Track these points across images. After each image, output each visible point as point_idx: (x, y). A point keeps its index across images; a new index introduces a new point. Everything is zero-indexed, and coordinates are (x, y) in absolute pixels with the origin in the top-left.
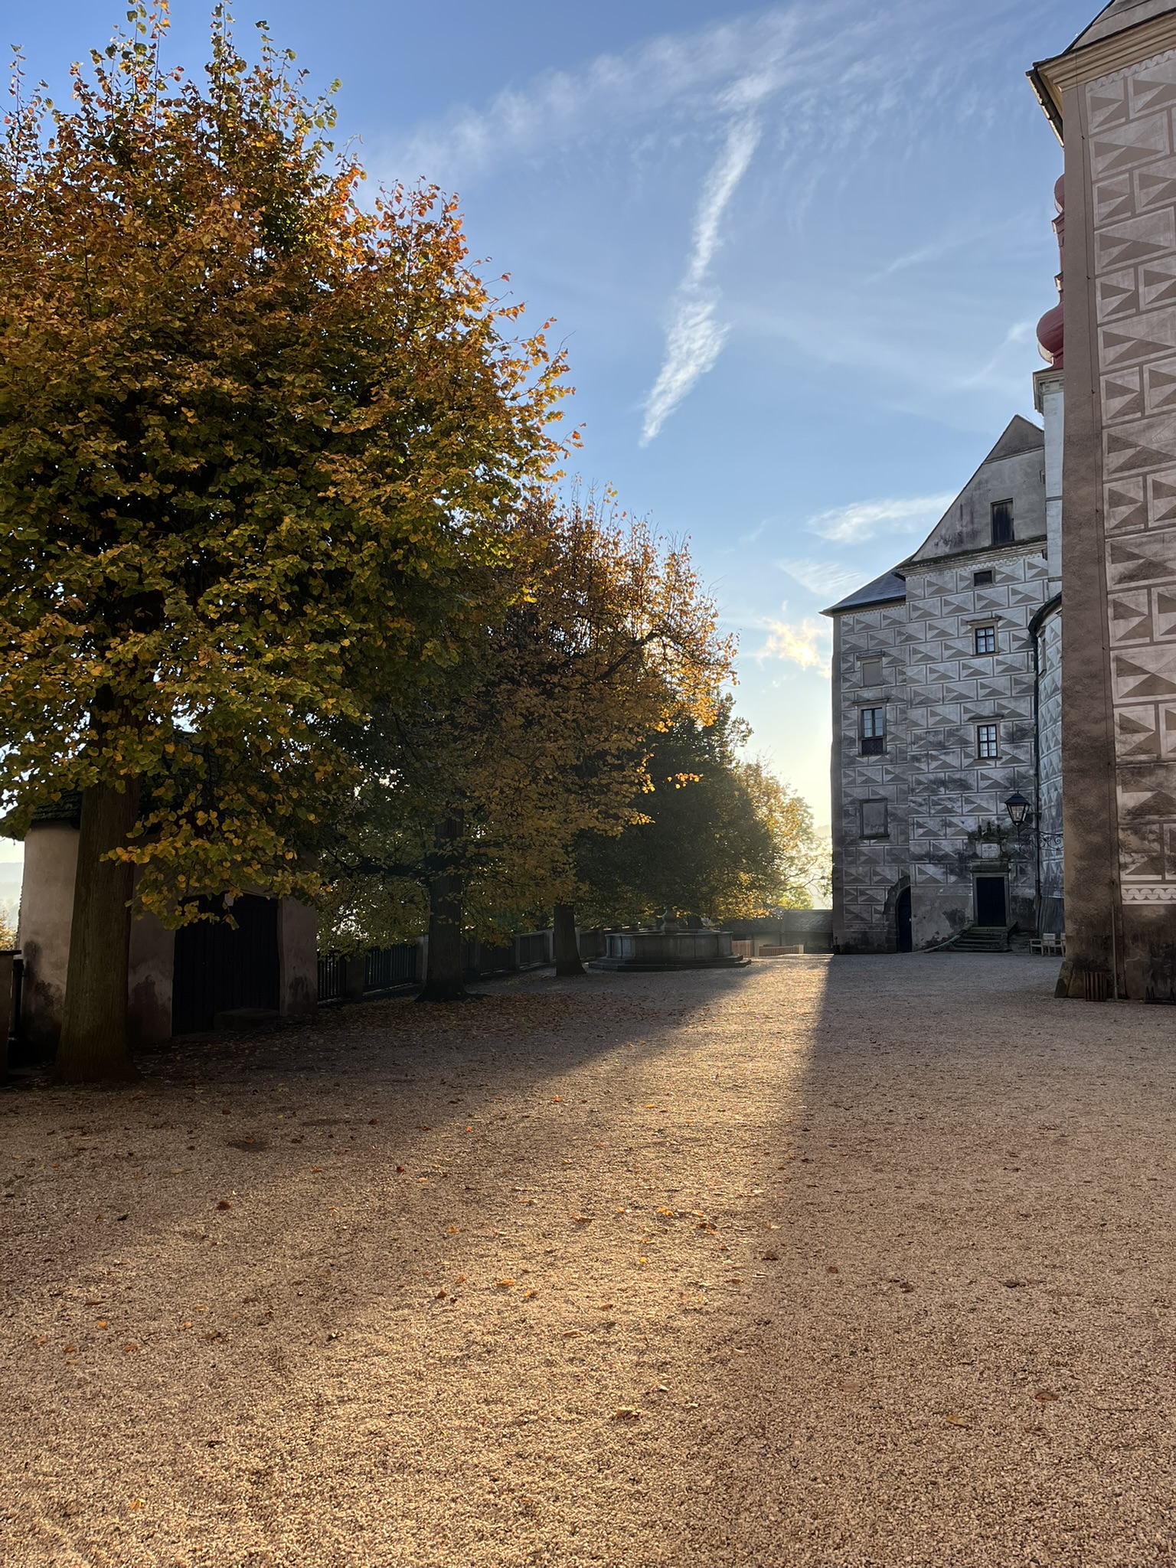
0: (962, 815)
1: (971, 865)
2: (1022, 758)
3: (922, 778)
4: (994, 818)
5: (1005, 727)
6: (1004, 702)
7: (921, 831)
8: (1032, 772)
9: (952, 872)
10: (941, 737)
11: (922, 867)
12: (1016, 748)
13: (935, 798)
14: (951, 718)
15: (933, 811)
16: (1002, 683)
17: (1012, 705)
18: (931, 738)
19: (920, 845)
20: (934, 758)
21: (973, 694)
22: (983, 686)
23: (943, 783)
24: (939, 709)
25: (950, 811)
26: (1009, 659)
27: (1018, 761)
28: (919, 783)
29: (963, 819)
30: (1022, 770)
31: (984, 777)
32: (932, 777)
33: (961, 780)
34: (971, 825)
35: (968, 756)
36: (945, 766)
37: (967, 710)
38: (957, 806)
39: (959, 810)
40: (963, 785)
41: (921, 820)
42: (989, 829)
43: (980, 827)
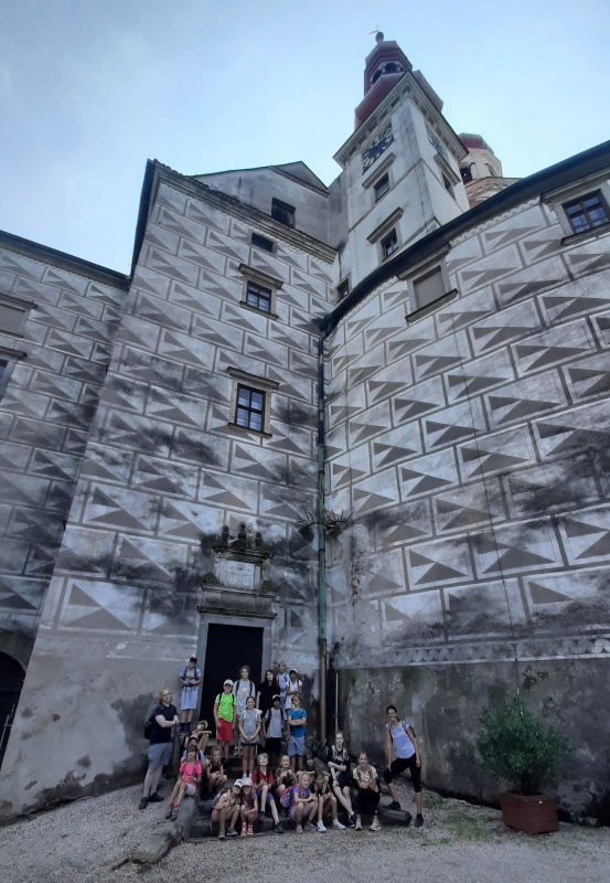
0: (196, 501)
1: (201, 595)
2: (301, 446)
3: (126, 418)
4: (251, 521)
5: (278, 400)
6: (280, 372)
7: (102, 510)
8: (313, 469)
9: (156, 606)
10: (177, 375)
11: (84, 586)
12: (293, 430)
13: (148, 460)
14: (199, 356)
15: (137, 480)
16: (277, 350)
17: (289, 380)
18: (159, 368)
19: (92, 539)
20: (159, 398)
21: (237, 343)
22: (251, 342)
23: (167, 440)
24: (181, 337)
25: (173, 489)
26: (288, 331)
27: (293, 447)
28: (120, 425)
29: (197, 508)
30: (300, 462)
31: (242, 454)
32: (148, 424)
33: (201, 445)
34: (211, 522)
35: (218, 415)
36: (176, 415)
37: (224, 358)
38: (188, 484)
39: (192, 492)
40: (204, 454)
41: (106, 490)
42: (242, 536)
43: (226, 529)
